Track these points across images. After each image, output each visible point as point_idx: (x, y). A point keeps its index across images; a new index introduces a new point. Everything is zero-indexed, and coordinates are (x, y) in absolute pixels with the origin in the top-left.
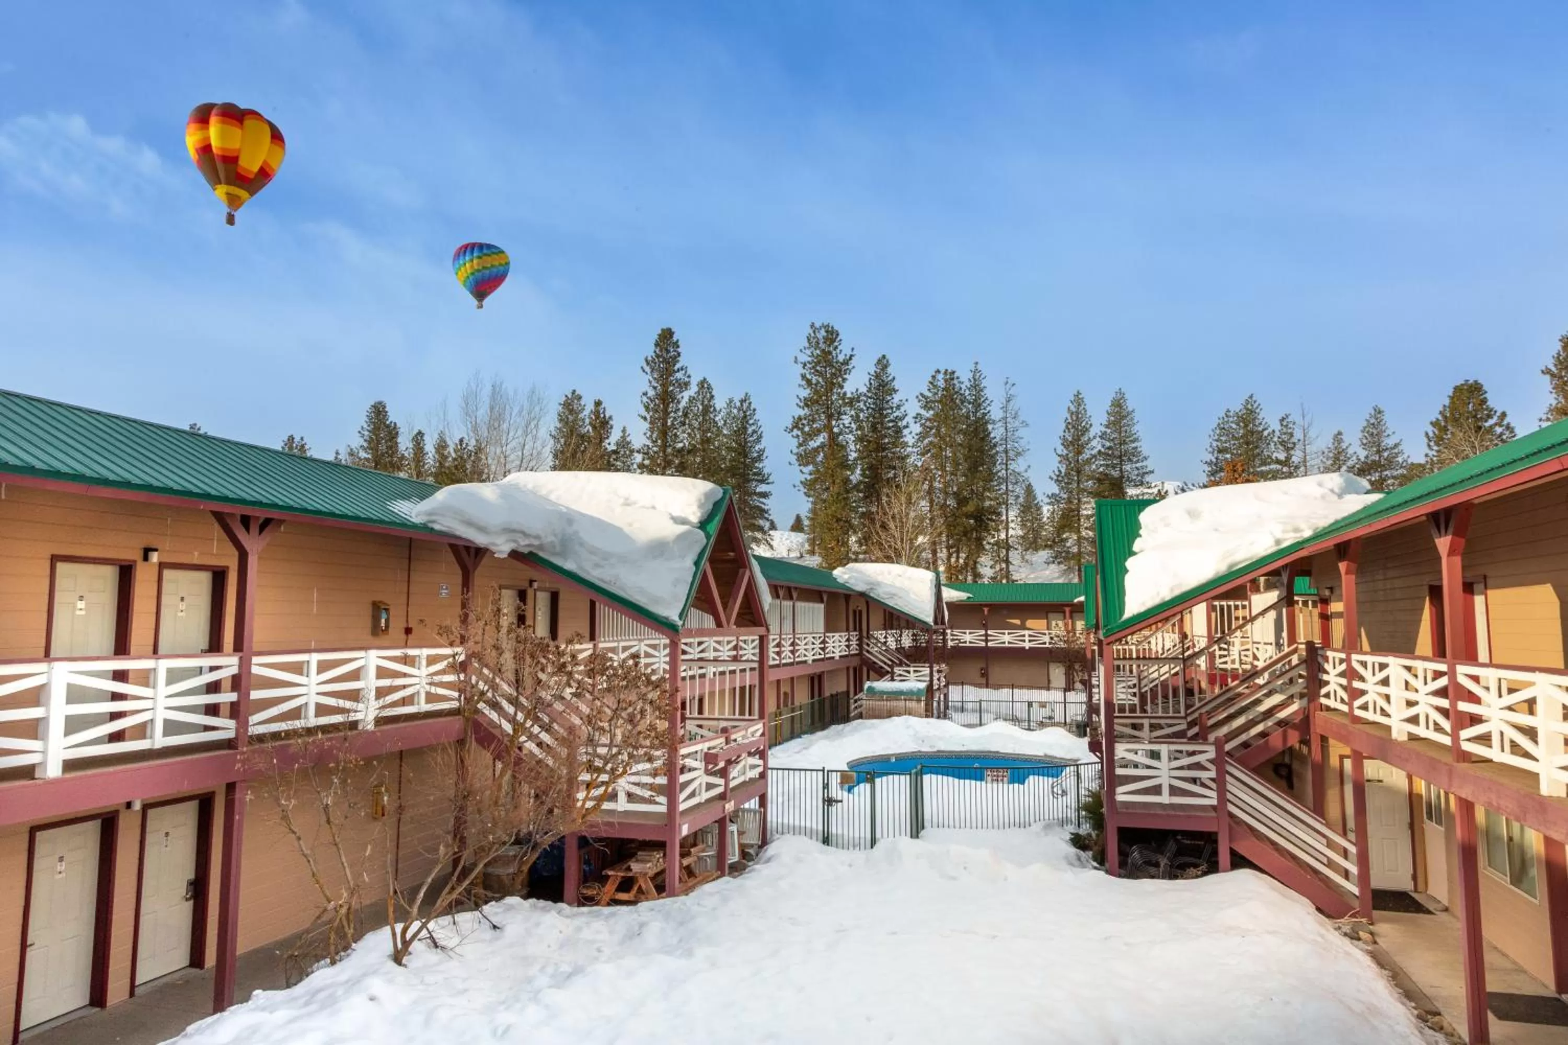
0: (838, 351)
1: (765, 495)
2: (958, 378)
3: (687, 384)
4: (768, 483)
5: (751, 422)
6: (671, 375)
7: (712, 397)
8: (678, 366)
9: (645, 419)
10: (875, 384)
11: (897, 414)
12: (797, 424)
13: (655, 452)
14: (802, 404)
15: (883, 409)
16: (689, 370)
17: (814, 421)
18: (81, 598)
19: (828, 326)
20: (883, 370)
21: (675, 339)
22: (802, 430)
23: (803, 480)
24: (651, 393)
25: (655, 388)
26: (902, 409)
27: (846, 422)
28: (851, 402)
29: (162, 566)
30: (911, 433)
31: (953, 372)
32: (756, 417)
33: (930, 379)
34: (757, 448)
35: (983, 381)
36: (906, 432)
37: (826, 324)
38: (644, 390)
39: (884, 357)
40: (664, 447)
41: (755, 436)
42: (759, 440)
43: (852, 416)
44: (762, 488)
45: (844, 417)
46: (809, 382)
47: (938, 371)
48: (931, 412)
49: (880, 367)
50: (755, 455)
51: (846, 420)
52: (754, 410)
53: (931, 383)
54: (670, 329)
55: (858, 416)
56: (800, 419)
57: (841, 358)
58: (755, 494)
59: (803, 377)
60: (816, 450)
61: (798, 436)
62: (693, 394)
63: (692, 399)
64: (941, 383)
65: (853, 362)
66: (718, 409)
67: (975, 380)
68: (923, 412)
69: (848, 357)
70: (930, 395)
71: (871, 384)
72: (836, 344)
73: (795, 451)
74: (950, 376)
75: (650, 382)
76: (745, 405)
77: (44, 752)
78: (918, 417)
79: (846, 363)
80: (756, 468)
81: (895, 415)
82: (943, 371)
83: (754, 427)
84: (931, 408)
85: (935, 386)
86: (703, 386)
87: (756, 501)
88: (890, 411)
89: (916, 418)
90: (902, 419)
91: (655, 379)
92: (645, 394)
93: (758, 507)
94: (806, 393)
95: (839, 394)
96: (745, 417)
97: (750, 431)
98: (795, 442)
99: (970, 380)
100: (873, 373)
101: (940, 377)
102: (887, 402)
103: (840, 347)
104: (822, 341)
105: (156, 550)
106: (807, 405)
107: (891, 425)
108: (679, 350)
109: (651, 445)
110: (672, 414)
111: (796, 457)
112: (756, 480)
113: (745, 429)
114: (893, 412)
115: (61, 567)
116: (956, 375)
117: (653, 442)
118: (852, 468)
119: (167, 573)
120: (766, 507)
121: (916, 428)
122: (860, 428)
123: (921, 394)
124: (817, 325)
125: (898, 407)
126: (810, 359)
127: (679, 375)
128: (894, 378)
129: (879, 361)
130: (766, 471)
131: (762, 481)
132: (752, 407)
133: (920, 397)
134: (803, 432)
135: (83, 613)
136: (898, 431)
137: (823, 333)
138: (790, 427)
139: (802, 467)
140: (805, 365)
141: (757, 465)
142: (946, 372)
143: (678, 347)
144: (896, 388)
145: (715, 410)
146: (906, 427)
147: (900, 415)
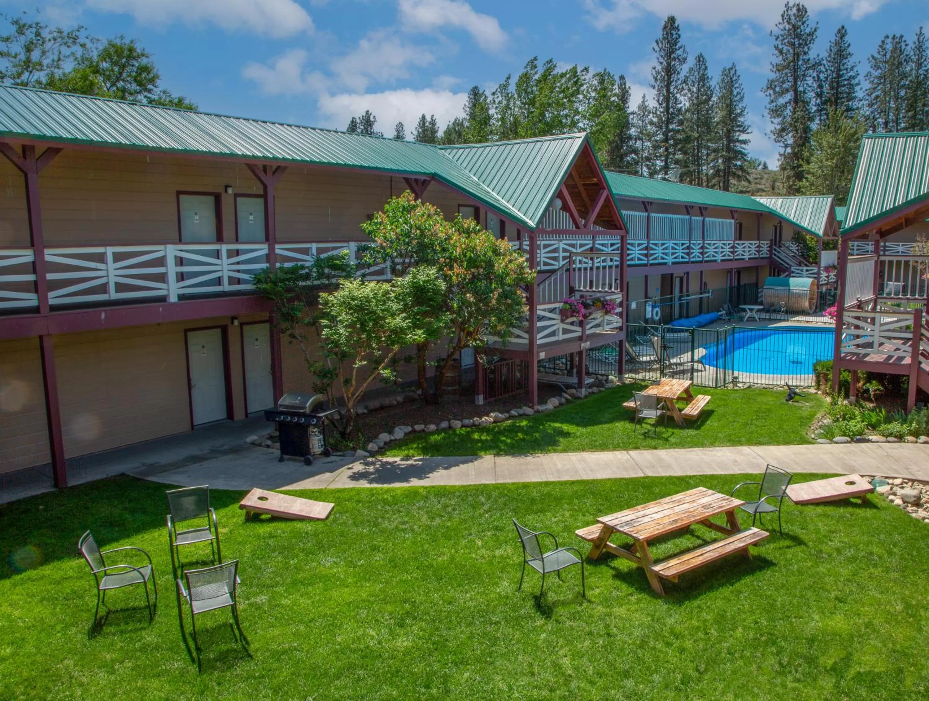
0: (805, 25)
1: (744, 142)
2: (905, 41)
3: (685, 60)
4: (748, 133)
5: (736, 85)
6: (673, 52)
7: (706, 68)
8: (679, 45)
9: (654, 88)
10: (834, 49)
11: (852, 73)
12: (771, 85)
13: (661, 112)
14: (774, 70)
15: (840, 70)
16: (686, 47)
17: (783, 82)
18: (196, 214)
19: (798, 5)
20: (841, 38)
21: (676, 25)
22: (774, 90)
23: (773, 129)
24: (659, 68)
25: (661, 63)
26: (855, 69)
27: (810, 83)
28: (814, 66)
29: (236, 195)
30: (861, 89)
31: (902, 37)
32: (740, 82)
33: (881, 44)
34: (740, 106)
35: (926, 43)
36: (857, 88)
37: (797, 3)
38: (653, 66)
39: (843, 27)
40: (667, 108)
41: (739, 97)
42: (742, 98)
43: (814, 77)
44: (743, 137)
45: (807, 79)
46: (781, 52)
47: (887, 37)
48: (880, 71)
49: (839, 35)
50: (739, 111)
51: (810, 81)
52: (739, 76)
53: (880, 46)
54: (673, 17)
55: (818, 77)
56: (772, 81)
57: (808, 31)
58: (738, 141)
59: (776, 47)
60: (785, 106)
61: (770, 95)
62: (692, 66)
63: (691, 70)
64: (889, 47)
65: (817, 33)
66: (710, 77)
67: (919, 42)
68: (873, 71)
69: (813, 30)
70: (879, 56)
71: (831, 50)
72: (804, 19)
73: (768, 106)
74: (898, 41)
75: (658, 59)
76: (732, 72)
77: (168, 290)
78: (869, 74)
79: (811, 34)
80: (739, 121)
81: (849, 75)
82: (891, 36)
83: (738, 90)
84: (879, 68)
85: (884, 49)
86: (699, 60)
87: (739, 147)
88: (845, 72)
89: (867, 76)
90: (853, 77)
91: (662, 56)
92: (654, 68)
93: (740, 151)
94: (779, 60)
95: (804, 60)
96: (732, 82)
97: (735, 93)
98: (768, 99)
99: (915, 43)
100: (833, 41)
101: (889, 41)
102: (844, 64)
103: (807, 22)
104: (793, 18)
105: (230, 187)
106: (778, 70)
107: (846, 83)
108: (679, 33)
109: (658, 106)
110: (674, 83)
111: (768, 111)
112: (739, 131)
113: (732, 92)
114: (848, 72)
115: (182, 197)
116: (903, 39)
117: (660, 104)
118: (811, 119)
119: (239, 200)
120: (746, 152)
121: (866, 85)
122: (821, 87)
123: (872, 56)
124: (791, 5)
125: (852, 69)
126: (782, 33)
127: (679, 52)
128: (849, 45)
129: (839, 31)
130: (746, 124)
131: (743, 131)
132: (738, 73)
133: (871, 59)
134: (775, 92)
135: (198, 222)
136: (852, 87)
137: (794, 10)
138: (765, 87)
139: (773, 119)
140: (777, 38)
141: (739, 119)
142: (894, 38)
143: (679, 30)
144: (851, 52)
145: (708, 78)
146: (858, 84)
147: (853, 74)
